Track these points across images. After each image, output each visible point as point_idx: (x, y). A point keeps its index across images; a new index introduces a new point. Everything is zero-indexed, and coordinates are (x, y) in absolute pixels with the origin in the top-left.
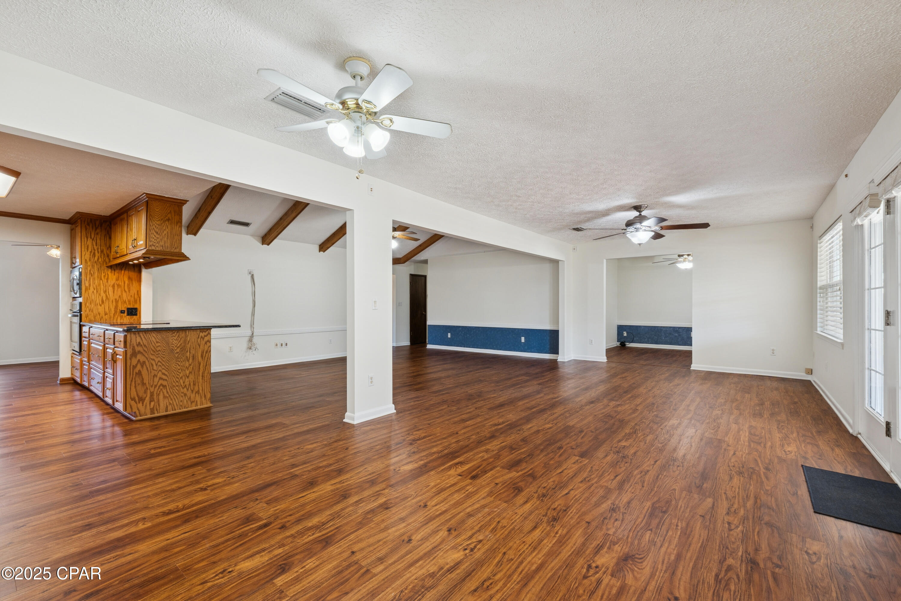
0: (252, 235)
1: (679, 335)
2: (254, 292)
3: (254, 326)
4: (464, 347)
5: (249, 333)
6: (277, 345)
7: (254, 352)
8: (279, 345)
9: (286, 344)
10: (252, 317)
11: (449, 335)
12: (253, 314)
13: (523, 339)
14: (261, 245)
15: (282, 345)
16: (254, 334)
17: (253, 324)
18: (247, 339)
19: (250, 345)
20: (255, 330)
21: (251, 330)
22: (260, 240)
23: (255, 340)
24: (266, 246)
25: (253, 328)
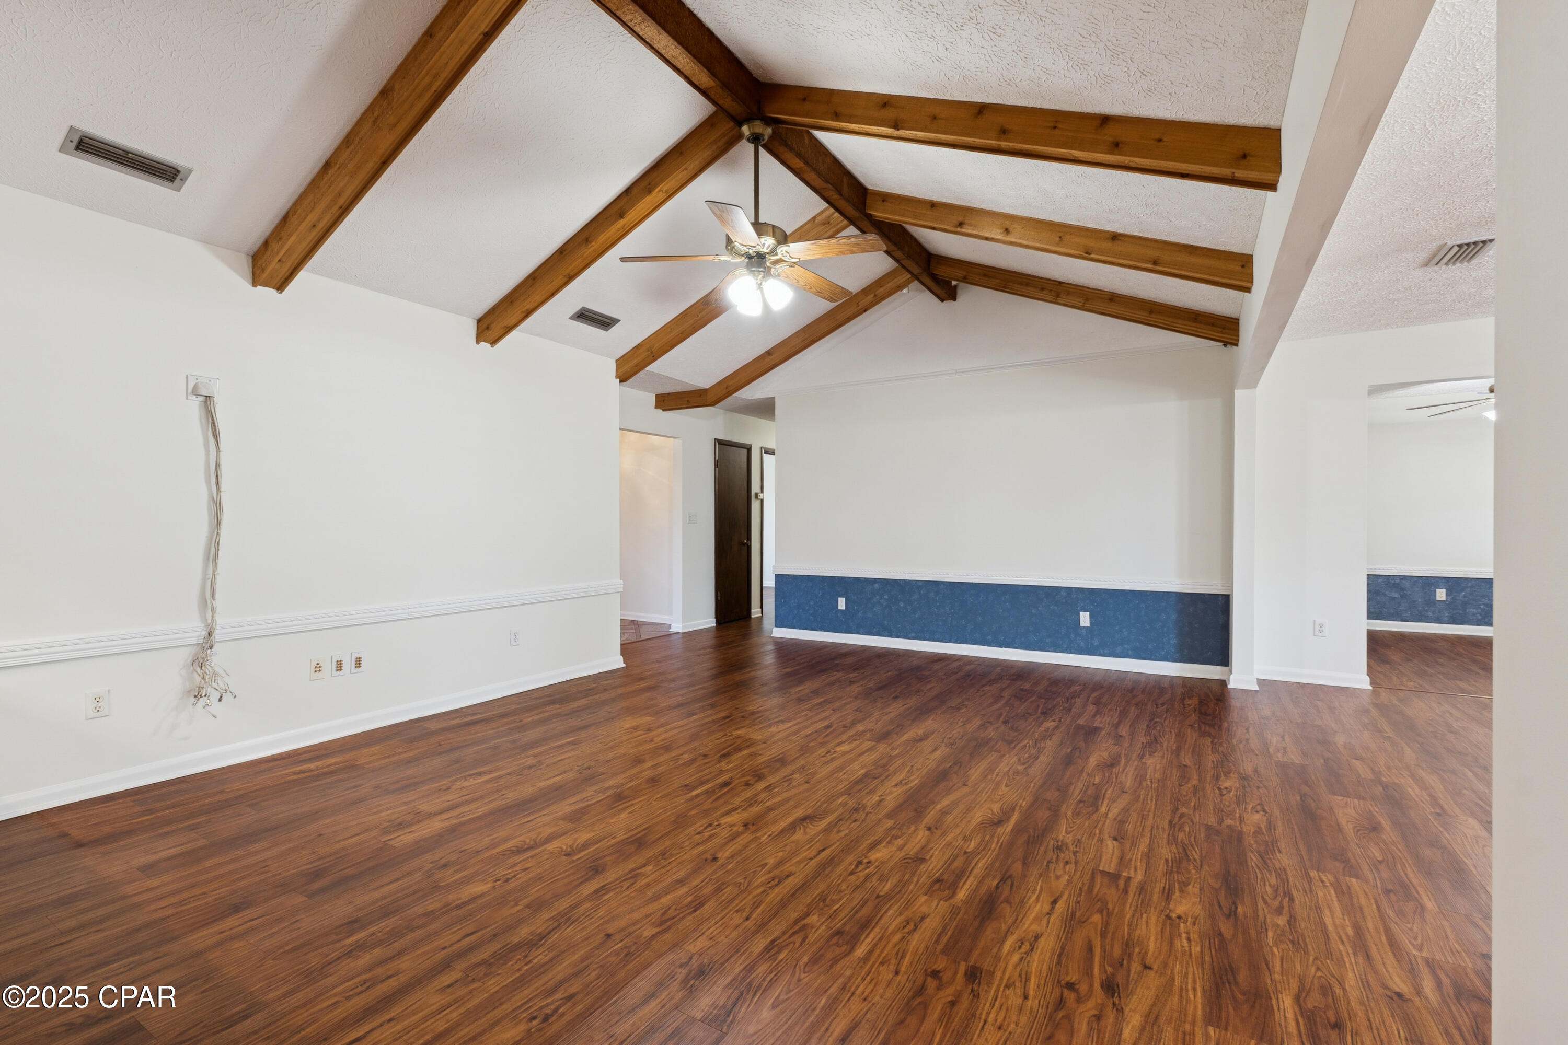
0: (208, 241)
1: (1403, 597)
2: (217, 466)
3: (219, 603)
4: (890, 636)
5: (195, 631)
6: (318, 668)
7: (216, 707)
8: (328, 667)
9: (358, 663)
10: (206, 567)
11: (842, 603)
12: (212, 554)
13: (1085, 619)
14: (249, 286)
15: (339, 666)
16: (218, 635)
17: (213, 595)
18: (185, 655)
19: (198, 679)
20: (220, 620)
21: (204, 619)
22: (245, 264)
23: (218, 659)
24: (270, 292)
25: (213, 611)
